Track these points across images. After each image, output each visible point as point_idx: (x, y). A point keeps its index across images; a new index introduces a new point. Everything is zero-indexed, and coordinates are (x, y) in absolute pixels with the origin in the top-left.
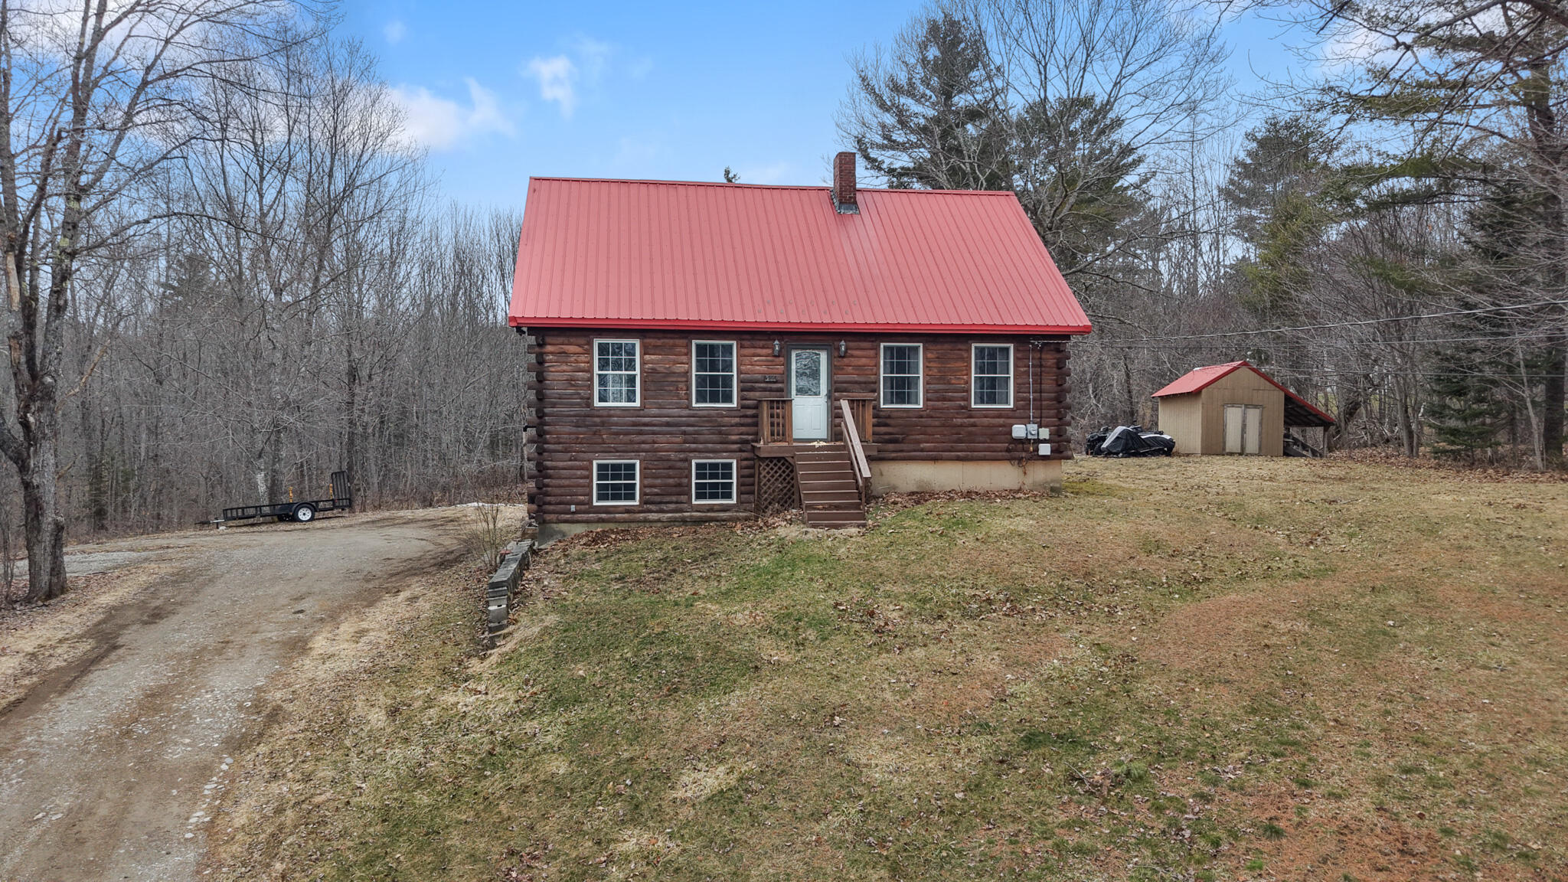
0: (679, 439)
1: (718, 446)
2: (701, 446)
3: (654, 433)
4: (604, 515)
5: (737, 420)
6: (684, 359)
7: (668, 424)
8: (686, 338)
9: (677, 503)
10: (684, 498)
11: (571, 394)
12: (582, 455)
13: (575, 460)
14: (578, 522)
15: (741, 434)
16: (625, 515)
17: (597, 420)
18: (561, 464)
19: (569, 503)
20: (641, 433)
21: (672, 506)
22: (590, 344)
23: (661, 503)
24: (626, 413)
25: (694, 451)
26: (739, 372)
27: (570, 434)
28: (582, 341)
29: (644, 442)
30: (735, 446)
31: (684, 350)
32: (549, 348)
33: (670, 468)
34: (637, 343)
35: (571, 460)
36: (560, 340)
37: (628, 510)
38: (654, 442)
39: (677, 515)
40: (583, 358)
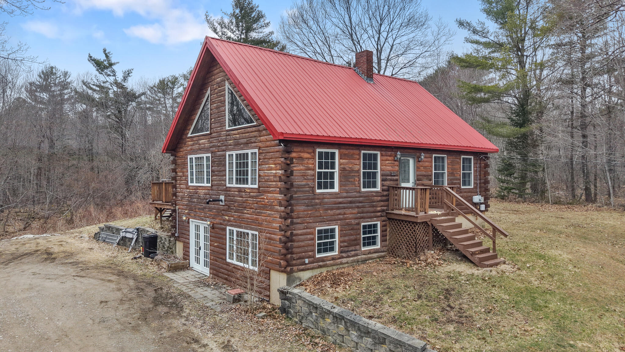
0: (356, 210)
1: (372, 214)
2: (365, 215)
3: (344, 208)
4: (321, 263)
5: (379, 198)
6: (357, 162)
7: (351, 202)
8: (359, 149)
9: (355, 250)
10: (358, 247)
11: (305, 185)
12: (310, 225)
13: (307, 228)
14: (308, 269)
15: (382, 206)
16: (332, 262)
17: (317, 201)
18: (299, 232)
19: (304, 258)
20: (338, 208)
21: (353, 253)
22: (314, 152)
23: (348, 251)
24: (331, 196)
25: (362, 218)
26: (381, 170)
27: (305, 211)
28: (310, 150)
29: (340, 214)
30: (379, 214)
31: (358, 157)
32: (294, 155)
33: (352, 229)
34: (337, 152)
35: (304, 229)
36: (299, 149)
37: (333, 259)
38: (345, 214)
39: (355, 258)
40: (310, 161)
